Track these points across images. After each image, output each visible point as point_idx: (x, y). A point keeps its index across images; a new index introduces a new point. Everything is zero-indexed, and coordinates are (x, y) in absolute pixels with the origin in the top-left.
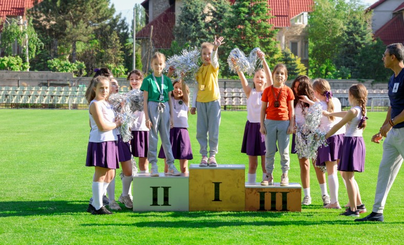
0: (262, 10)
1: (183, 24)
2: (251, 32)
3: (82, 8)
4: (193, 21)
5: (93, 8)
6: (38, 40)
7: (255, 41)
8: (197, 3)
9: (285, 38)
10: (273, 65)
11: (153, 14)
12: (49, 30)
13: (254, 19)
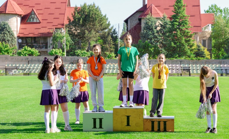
0: (186, 23)
1: (145, 31)
2: (180, 35)
3: (94, 23)
4: (150, 29)
5: (99, 23)
6: (70, 40)
7: (182, 39)
8: (152, 20)
9: (199, 38)
10: (192, 52)
11: (130, 26)
12: (77, 35)
13: (182, 28)
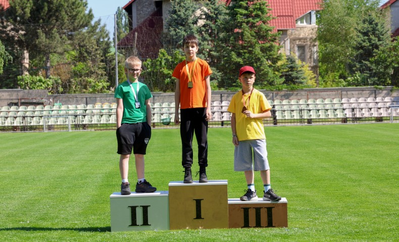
1: (172, 29)
2: (250, 36)
4: (183, 25)
5: (68, 14)
6: (5, 53)
7: (255, 46)
8: (187, 5)
9: (290, 42)
10: (276, 73)
11: (138, 19)
12: (18, 41)
13: (253, 21)
